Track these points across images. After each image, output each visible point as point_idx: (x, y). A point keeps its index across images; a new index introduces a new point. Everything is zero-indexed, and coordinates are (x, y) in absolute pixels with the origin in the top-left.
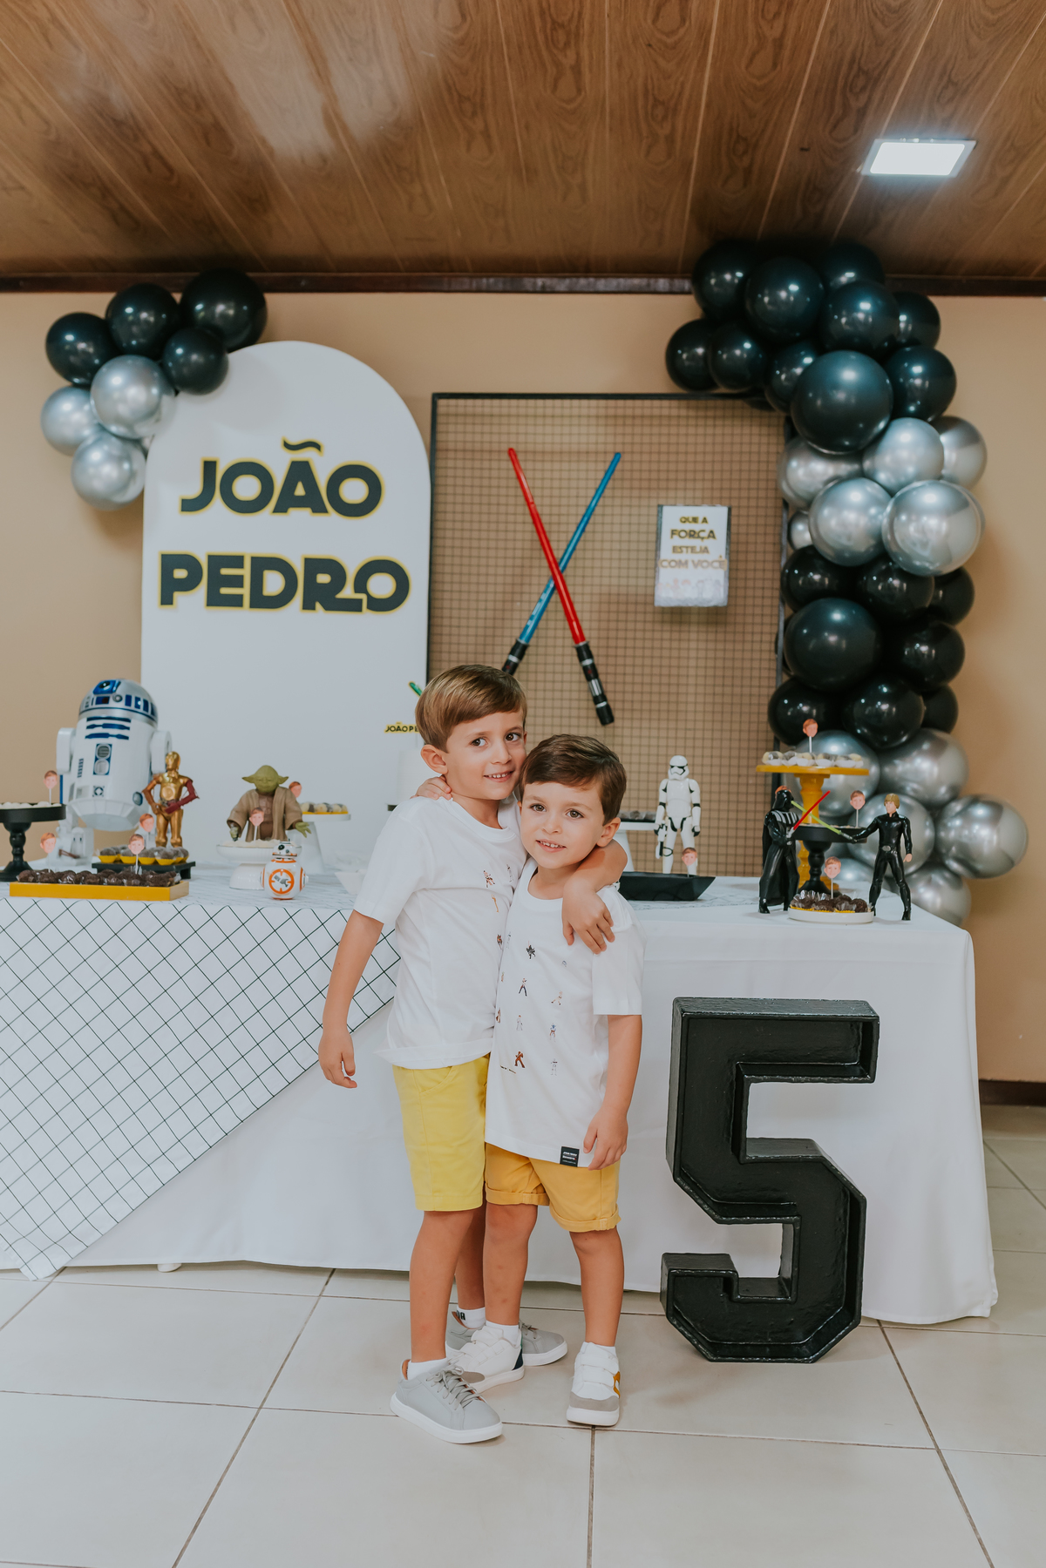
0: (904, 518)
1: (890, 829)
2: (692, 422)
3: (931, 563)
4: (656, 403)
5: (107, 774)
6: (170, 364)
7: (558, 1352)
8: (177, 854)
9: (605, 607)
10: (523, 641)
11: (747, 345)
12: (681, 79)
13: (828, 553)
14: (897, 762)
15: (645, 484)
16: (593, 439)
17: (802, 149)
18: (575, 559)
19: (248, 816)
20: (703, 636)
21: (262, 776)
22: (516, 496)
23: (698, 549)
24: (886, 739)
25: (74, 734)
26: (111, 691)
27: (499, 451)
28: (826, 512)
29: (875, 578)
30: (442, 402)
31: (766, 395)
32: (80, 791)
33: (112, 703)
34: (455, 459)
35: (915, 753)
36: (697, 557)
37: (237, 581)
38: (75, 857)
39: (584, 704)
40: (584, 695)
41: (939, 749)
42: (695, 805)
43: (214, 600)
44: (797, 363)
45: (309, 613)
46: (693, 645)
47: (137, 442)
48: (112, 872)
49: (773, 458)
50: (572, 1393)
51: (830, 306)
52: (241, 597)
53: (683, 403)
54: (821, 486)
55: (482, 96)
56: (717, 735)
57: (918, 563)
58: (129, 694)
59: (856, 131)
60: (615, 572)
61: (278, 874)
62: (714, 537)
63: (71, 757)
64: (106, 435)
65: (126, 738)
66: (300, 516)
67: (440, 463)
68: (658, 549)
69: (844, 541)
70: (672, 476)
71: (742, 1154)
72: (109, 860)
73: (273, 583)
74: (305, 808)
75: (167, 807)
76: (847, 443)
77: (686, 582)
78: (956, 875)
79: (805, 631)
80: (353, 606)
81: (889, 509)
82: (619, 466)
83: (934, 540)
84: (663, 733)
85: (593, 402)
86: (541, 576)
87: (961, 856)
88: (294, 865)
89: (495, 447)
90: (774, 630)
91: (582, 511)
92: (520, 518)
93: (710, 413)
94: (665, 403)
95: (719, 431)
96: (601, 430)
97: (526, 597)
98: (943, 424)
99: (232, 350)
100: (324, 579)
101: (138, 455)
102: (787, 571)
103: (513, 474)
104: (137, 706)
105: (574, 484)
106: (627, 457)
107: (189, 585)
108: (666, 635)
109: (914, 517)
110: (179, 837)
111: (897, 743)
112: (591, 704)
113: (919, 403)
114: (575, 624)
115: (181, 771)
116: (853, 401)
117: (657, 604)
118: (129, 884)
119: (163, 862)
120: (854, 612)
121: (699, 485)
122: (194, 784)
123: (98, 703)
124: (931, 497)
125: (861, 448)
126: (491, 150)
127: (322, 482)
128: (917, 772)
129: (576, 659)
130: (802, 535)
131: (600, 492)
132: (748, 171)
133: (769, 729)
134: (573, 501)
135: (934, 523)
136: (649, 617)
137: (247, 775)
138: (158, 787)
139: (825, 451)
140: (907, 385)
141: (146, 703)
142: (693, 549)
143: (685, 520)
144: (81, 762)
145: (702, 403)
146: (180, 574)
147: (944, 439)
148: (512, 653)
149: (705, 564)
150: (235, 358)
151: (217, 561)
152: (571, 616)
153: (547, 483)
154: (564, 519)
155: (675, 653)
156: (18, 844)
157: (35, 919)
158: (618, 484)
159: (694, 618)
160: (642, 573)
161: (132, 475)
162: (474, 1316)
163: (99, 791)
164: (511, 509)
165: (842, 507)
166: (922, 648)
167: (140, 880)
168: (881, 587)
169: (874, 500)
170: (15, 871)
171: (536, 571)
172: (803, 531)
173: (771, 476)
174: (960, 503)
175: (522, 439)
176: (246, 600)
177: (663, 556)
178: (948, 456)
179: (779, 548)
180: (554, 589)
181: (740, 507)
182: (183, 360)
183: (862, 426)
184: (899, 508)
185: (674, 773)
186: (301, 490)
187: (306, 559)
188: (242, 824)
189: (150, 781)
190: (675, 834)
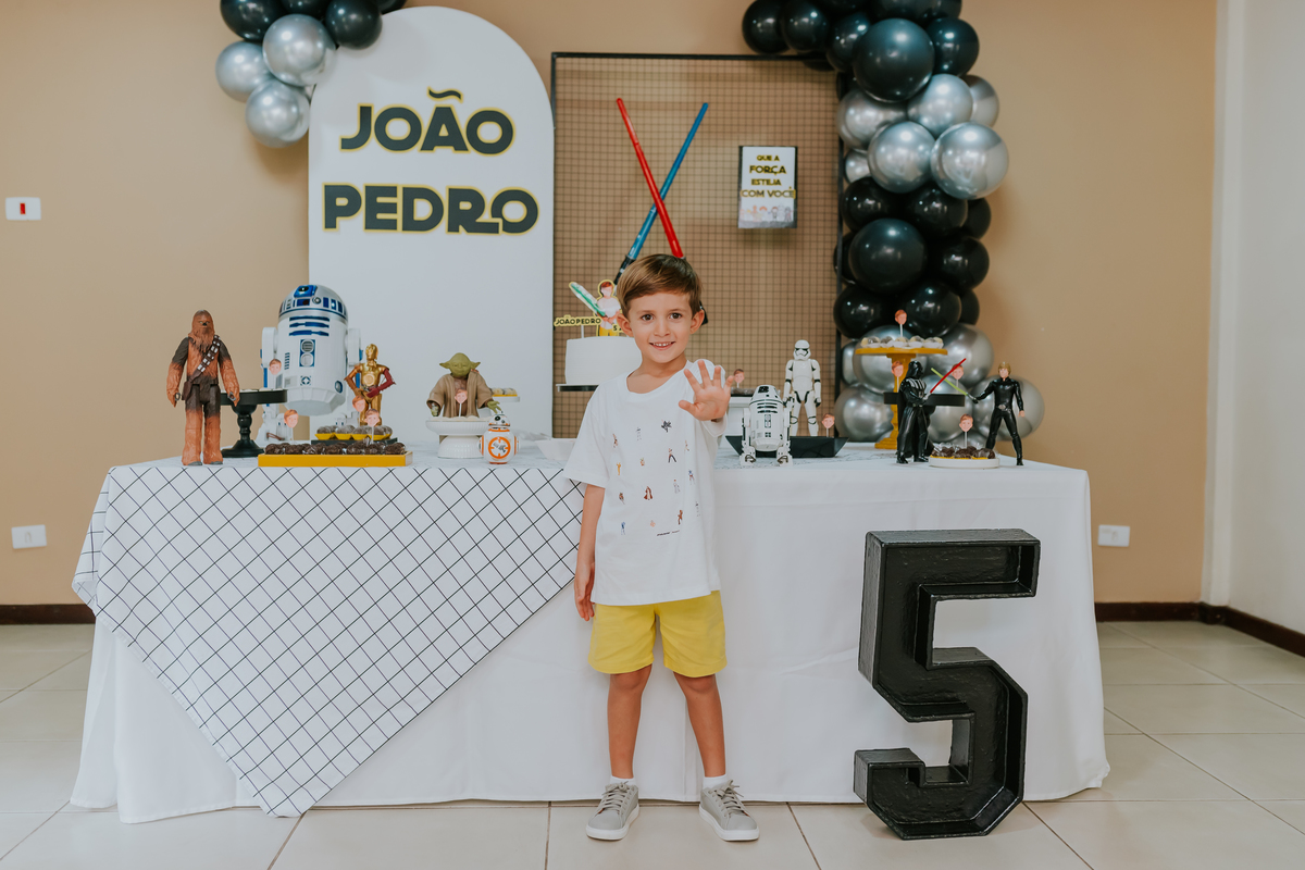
0: (950, 152)
1: (1004, 390)
4: (736, 63)
5: (314, 365)
6: (333, 23)
9: (690, 229)
11: (814, 15)
13: (883, 182)
15: (728, 129)
18: (672, 189)
19: (446, 398)
20: (770, 252)
21: (457, 362)
22: (622, 138)
23: (772, 182)
24: (932, 331)
25: (276, 333)
26: (311, 294)
27: (609, 102)
28: (883, 149)
29: (921, 203)
30: (560, 60)
31: (828, 56)
32: (288, 381)
33: (312, 305)
34: (570, 108)
35: (952, 344)
36: (772, 188)
37: (392, 208)
41: (971, 339)
42: (816, 381)
43: (371, 224)
44: (853, 29)
45: (453, 234)
46: (762, 259)
47: (301, 89)
48: (332, 446)
49: (830, 107)
52: (395, 221)
53: (758, 63)
54: (874, 129)
57: (960, 188)
58: (327, 297)
61: (497, 442)
62: (784, 172)
63: (276, 353)
64: (275, 83)
65: (327, 335)
66: (444, 153)
67: (560, 111)
68: (740, 181)
69: (898, 173)
71: (927, 662)
72: (325, 437)
73: (422, 210)
75: (368, 392)
76: (898, 93)
77: (763, 208)
79: (867, 246)
80: (491, 229)
81: (937, 146)
82: (707, 114)
83: (974, 170)
85: (685, 62)
86: (642, 205)
88: (508, 433)
89: (605, 98)
90: (834, 247)
91: (677, 151)
92: (627, 157)
93: (779, 71)
94: (743, 63)
97: (632, 221)
98: (971, 81)
99: (385, 12)
100: (465, 206)
101: (304, 101)
102: (847, 199)
103: (620, 119)
104: (333, 308)
105: (669, 128)
106: (712, 107)
107: (350, 211)
109: (958, 152)
110: (379, 416)
113: (951, 62)
114: (674, 242)
116: (905, 58)
117: (741, 226)
120: (906, 229)
121: (764, 129)
122: (389, 372)
123: (298, 305)
124: (971, 136)
125: (908, 97)
127: (463, 124)
128: (956, 357)
130: (857, 169)
131: (691, 136)
133: (834, 325)
134: (669, 143)
135: (972, 155)
136: (734, 237)
137: (443, 362)
138: (359, 374)
139: (879, 100)
140: (942, 48)
141: (340, 305)
142: (768, 182)
143: (761, 158)
144: (288, 355)
145: (772, 63)
146: (342, 202)
147: (974, 92)
149: (777, 194)
150: (388, 20)
151: (373, 191)
152: (671, 236)
153: (647, 128)
154: (663, 157)
156: (245, 424)
157: (288, 485)
158: (706, 129)
159: (763, 238)
161: (299, 118)
163: (306, 381)
164: (618, 150)
165: (896, 144)
166: (956, 258)
167: (376, 449)
168: (926, 209)
169: (922, 140)
170: (245, 448)
171: (639, 200)
172: (856, 167)
173: (830, 122)
174: (994, 140)
175: (626, 91)
176: (400, 224)
177: (744, 187)
178: (975, 106)
179: (836, 180)
180: (655, 215)
181: (804, 147)
182: (344, 20)
183: (911, 79)
184: (945, 146)
185: (798, 355)
186: (444, 131)
187: (450, 190)
188: (442, 403)
189: (350, 370)
190: (799, 404)
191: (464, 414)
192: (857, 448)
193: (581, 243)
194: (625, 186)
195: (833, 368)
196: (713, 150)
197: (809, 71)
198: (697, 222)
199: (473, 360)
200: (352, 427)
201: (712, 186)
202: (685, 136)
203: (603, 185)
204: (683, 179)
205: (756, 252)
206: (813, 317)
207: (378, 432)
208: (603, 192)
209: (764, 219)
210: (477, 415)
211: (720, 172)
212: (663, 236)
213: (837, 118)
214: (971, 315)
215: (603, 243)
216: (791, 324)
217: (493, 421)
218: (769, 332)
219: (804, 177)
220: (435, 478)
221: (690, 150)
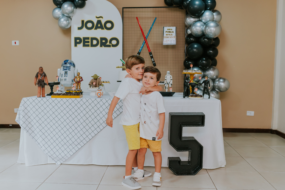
0: (207, 28)
1: (206, 83)
2: (169, 12)
3: (212, 36)
4: (163, 8)
5: (67, 76)
6: (75, 3)
7: (150, 174)
8: (80, 90)
9: (154, 45)
10: (140, 52)
13: (194, 35)
14: (207, 72)
15: (161, 23)
16: (151, 15)
18: (149, 37)
19: (92, 83)
20: (172, 50)
21: (95, 76)
22: (138, 26)
24: (204, 68)
25: (61, 70)
26: (67, 62)
27: (135, 18)
28: (193, 27)
29: (202, 39)
30: (124, 9)
31: (182, 7)
32: (62, 80)
33: (67, 64)
34: (127, 19)
35: (210, 70)
36: (170, 36)
37: (88, 42)
38: (61, 91)
39: (151, 63)
40: (151, 61)
41: (214, 69)
42: (171, 80)
43: (84, 45)
45: (101, 47)
46: (170, 52)
47: (70, 17)
49: (184, 18)
50: (153, 181)
52: (89, 45)
53: (167, 8)
54: (192, 23)
56: (174, 68)
57: (210, 36)
58: (70, 62)
60: (156, 39)
61: (99, 93)
62: (173, 32)
63: (60, 74)
64: (64, 16)
65: (70, 70)
66: (99, 30)
67: (124, 20)
68: (163, 35)
69: (197, 33)
70: (166, 21)
71: (181, 139)
72: (68, 91)
73: (95, 42)
74: (102, 82)
75: (78, 82)
76: (197, 15)
77: (168, 40)
78: (217, 92)
79: (190, 49)
80: (109, 46)
81: (205, 27)
82: (156, 20)
83: (213, 32)
84: (165, 68)
85: (151, 9)
86: (143, 40)
87: (218, 88)
88: (101, 91)
89: (134, 17)
90: (184, 49)
91: (150, 28)
92: (139, 30)
93: (172, 10)
94: (164, 8)
95: (174, 13)
96: (153, 13)
97: (140, 44)
98: (214, 11)
99: (86, 0)
100: (104, 41)
101: (70, 20)
102: (186, 38)
103: (137, 22)
104: (72, 64)
105: (148, 23)
106: (157, 18)
107: (80, 43)
108: (165, 50)
109: (209, 28)
110: (80, 87)
111: (207, 68)
112: (152, 63)
113: (209, 7)
114: (149, 48)
115: (80, 76)
116: (198, 7)
117: (163, 45)
118: (72, 95)
119: (78, 92)
120: (199, 45)
121: (170, 23)
122: (82, 78)
123: (65, 64)
124: (212, 24)
125: (199, 16)
127: (103, 24)
128: (210, 73)
129: (149, 55)
130: (189, 32)
131: (153, 25)
133: (184, 66)
134: (148, 26)
135: (213, 29)
136: (162, 47)
137: (92, 76)
138: (76, 78)
139: (193, 16)
140: (207, 4)
142: (170, 34)
143: (168, 29)
144: (62, 74)
145: (171, 8)
146: (78, 41)
147: (214, 14)
149: (172, 37)
151: (84, 38)
152: (148, 47)
153: (143, 23)
154: (146, 30)
155: (167, 53)
156: (52, 89)
157: (56, 102)
158: (156, 23)
159: (170, 47)
160: (161, 39)
161: (69, 23)
162: (135, 168)
163: (65, 80)
164: (138, 28)
165: (196, 26)
166: (211, 51)
168: (203, 41)
169: (202, 25)
170: (51, 94)
171: (142, 39)
173: (183, 21)
174: (217, 25)
175: (139, 15)
178: (215, 17)
180: (145, 42)
181: (178, 27)
182: (78, 2)
183: (199, 12)
185: (168, 74)
186: (99, 25)
187: (101, 38)
188: (91, 85)
190: (168, 85)
193: (129, 49)
194: (139, 36)
197: (180, 10)
199: (98, 76)
201: (157, 36)
202: (151, 25)
205: (168, 50)
209: (169, 43)
210: (98, 87)
213: (185, 20)
214: (215, 64)
215: (134, 49)
216: (176, 66)
219: (178, 33)
221: (153, 28)
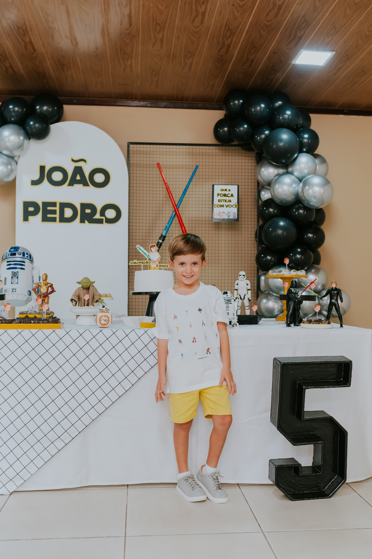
0: (307, 188)
1: (334, 293)
3: (317, 203)
4: (211, 147)
5: (17, 283)
6: (28, 128)
9: (190, 222)
10: (163, 235)
11: (246, 126)
12: (241, 20)
13: (277, 201)
17: (274, 52)
18: (182, 204)
19: (79, 298)
20: (227, 232)
21: (85, 281)
22: (160, 181)
23: (227, 201)
26: (17, 251)
27: (153, 164)
28: (277, 186)
29: (294, 210)
30: (131, 146)
31: (252, 145)
32: (5, 291)
33: (17, 255)
34: (136, 167)
35: (310, 273)
36: (227, 204)
37: (54, 212)
41: (317, 271)
42: (249, 290)
43: (45, 219)
44: (263, 133)
45: (82, 224)
46: (224, 235)
47: (12, 158)
48: (26, 320)
49: (253, 168)
51: (276, 113)
52: (56, 218)
53: (221, 147)
54: (273, 177)
55: (165, 23)
57: (312, 204)
58: (24, 252)
59: (296, 45)
61: (103, 317)
62: (233, 196)
64: (1, 155)
65: (24, 269)
66: (79, 187)
67: (131, 168)
68: (213, 200)
69: (284, 197)
71: (302, 417)
72: (23, 316)
73: (68, 213)
74: (101, 294)
75: (43, 295)
76: (284, 161)
77: (223, 212)
79: (271, 229)
80: (100, 221)
81: (301, 185)
82: (198, 170)
83: (318, 195)
85: (188, 147)
86: (169, 211)
88: (108, 313)
89: (151, 163)
90: (256, 229)
91: (184, 187)
92: (161, 189)
93: (231, 151)
94: (214, 147)
97: (164, 218)
98: (316, 156)
99: (52, 123)
100: (88, 211)
101: (14, 163)
102: (261, 208)
103: (159, 173)
104: (27, 257)
105: (181, 177)
106: (200, 167)
107: (35, 213)
109: (311, 187)
113: (307, 148)
114: (183, 228)
115: (48, 282)
116: (287, 146)
117: (214, 220)
118: (43, 323)
120: (288, 222)
121: (224, 177)
122: (53, 286)
123: (11, 255)
124: (316, 180)
125: (288, 163)
126: (161, 48)
127: (87, 174)
128: (310, 280)
130: (265, 195)
131: (191, 180)
132: (252, 61)
133: (256, 265)
134: (181, 183)
135: (317, 189)
136: (210, 226)
137: (78, 281)
138: (39, 287)
139: (275, 164)
140: (303, 141)
141: (30, 256)
142: (226, 201)
143: (222, 190)
144: (5, 279)
145: (227, 148)
146: (31, 209)
148: (160, 239)
149: (230, 206)
150: (53, 127)
151: (45, 204)
152: (182, 225)
153: (171, 176)
154: (178, 190)
158: (197, 177)
161: (12, 171)
163: (14, 290)
164: (158, 186)
165: (283, 184)
166: (310, 235)
167: (47, 321)
168: (297, 213)
169: (294, 182)
171: (168, 209)
172: (265, 194)
173: (253, 174)
174: (327, 182)
175: (162, 160)
176: (58, 219)
177: (214, 203)
178: (318, 167)
179: (256, 200)
180: (175, 215)
181: (242, 185)
182: (33, 126)
183: (289, 155)
184: (305, 185)
185: (241, 278)
186: (79, 177)
187: (81, 204)
188: (77, 300)
189: (34, 286)
190: (241, 301)
191: (88, 305)
192: (267, 321)
193: (141, 228)
194: (161, 202)
195: (256, 285)
196: (201, 186)
197: (243, 151)
198: (194, 219)
199: (92, 280)
200: (35, 311)
201: (200, 203)
202: (188, 180)
203: (151, 202)
204: (187, 199)
205: (220, 232)
206: (246, 262)
207: (48, 314)
208: (151, 205)
209: (224, 218)
210: (94, 306)
211: (204, 196)
212: (178, 225)
213: (256, 173)
214: (317, 260)
215: (151, 228)
216: (236, 265)
217: (101, 308)
218: (227, 268)
219: (241, 198)
220: (74, 334)
221: (190, 186)
